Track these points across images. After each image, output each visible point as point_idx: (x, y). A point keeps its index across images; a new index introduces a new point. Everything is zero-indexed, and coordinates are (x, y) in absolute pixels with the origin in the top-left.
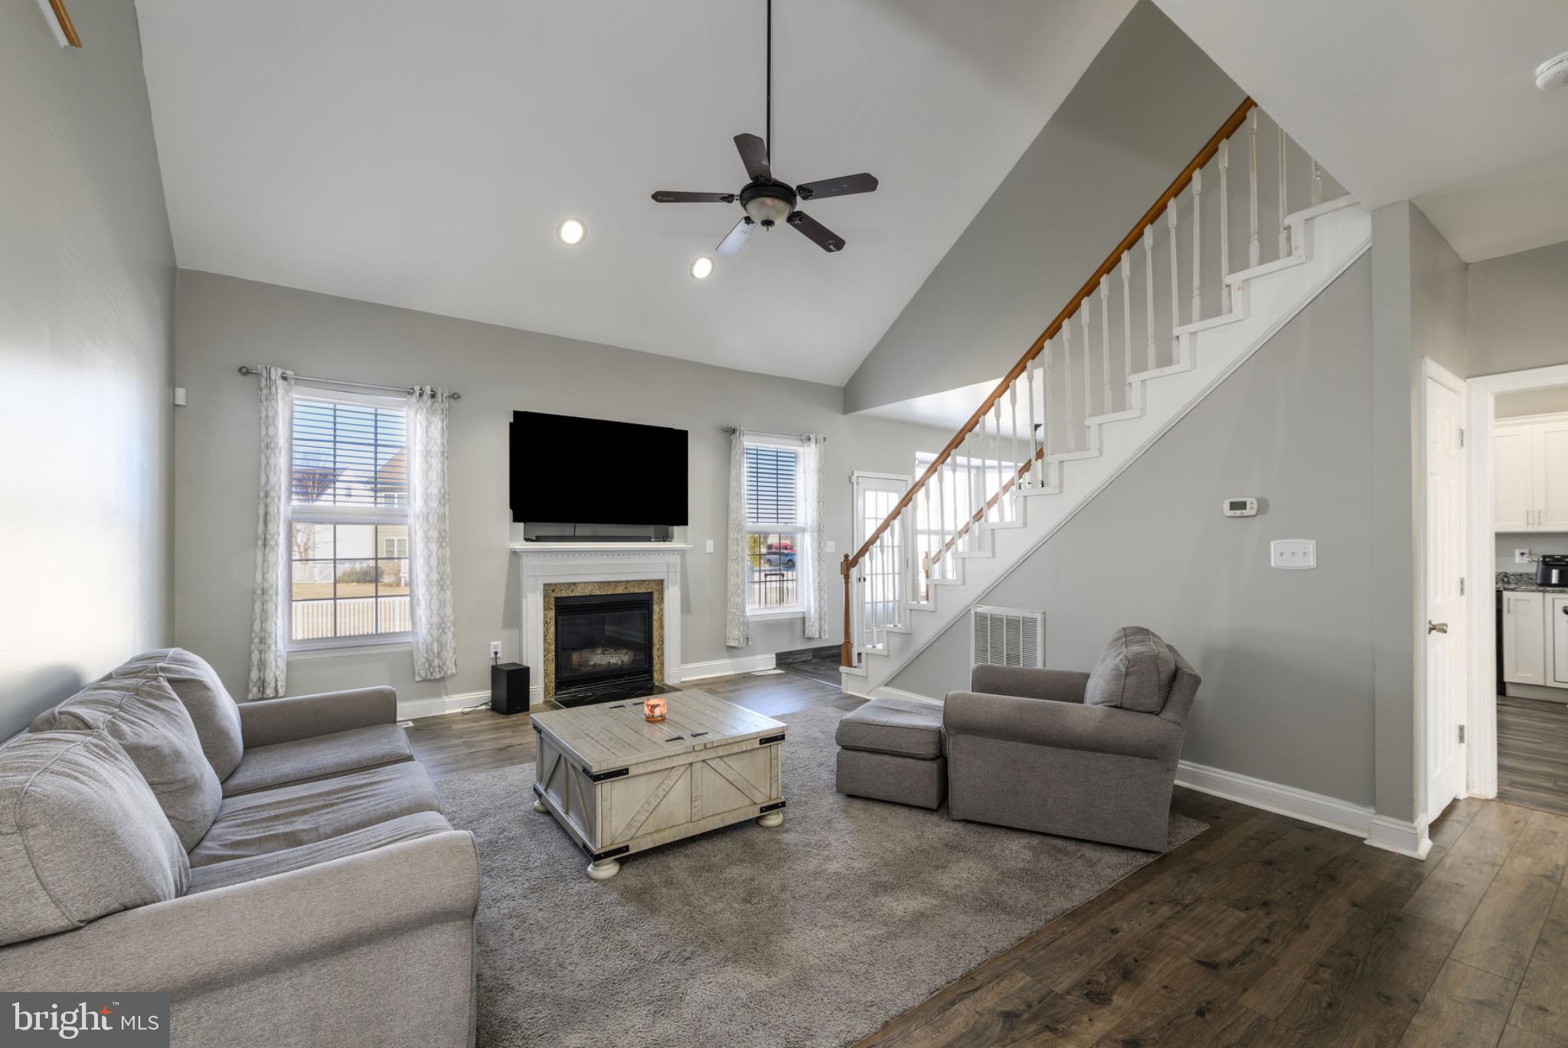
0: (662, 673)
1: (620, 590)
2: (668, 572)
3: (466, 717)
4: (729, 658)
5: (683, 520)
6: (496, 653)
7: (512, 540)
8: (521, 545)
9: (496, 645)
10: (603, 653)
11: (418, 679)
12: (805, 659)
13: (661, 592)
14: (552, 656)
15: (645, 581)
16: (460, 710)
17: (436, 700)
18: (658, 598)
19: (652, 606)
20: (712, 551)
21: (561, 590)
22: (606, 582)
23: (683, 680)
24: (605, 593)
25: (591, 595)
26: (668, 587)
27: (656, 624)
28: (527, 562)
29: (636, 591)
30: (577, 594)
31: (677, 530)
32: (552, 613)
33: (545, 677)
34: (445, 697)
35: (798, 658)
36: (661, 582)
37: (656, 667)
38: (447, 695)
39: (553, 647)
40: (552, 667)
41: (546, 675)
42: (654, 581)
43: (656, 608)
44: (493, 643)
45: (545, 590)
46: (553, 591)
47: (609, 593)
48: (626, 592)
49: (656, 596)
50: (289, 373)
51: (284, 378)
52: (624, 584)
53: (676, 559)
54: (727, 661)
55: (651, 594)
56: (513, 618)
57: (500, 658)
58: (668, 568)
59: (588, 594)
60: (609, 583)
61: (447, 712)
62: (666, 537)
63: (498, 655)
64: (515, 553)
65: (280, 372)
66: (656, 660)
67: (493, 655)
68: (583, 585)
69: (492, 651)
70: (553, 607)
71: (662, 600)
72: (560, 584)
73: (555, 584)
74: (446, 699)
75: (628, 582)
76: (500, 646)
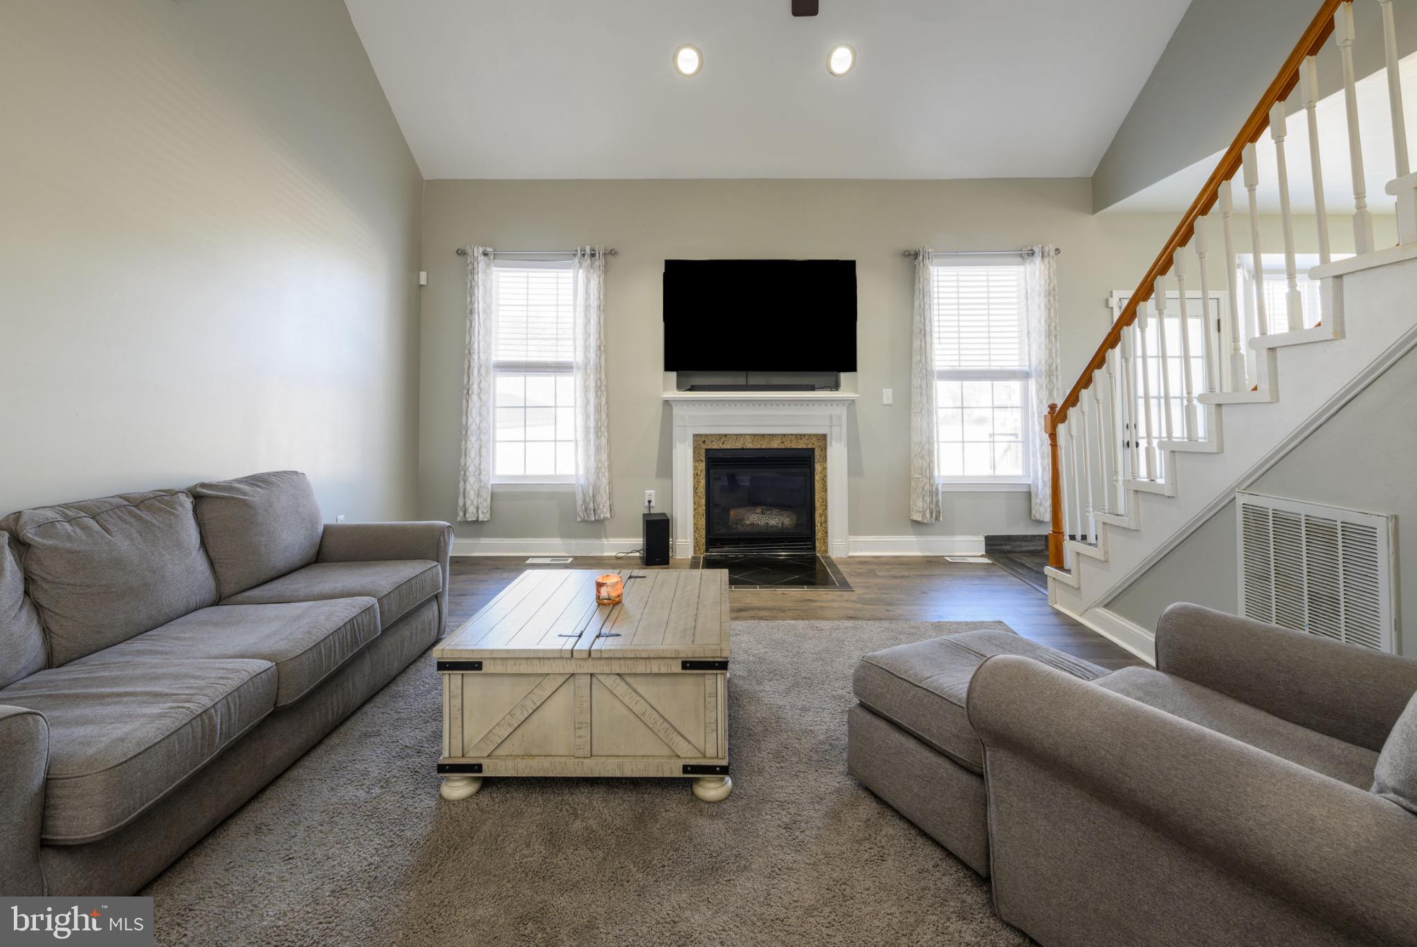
0: (825, 542)
1: (775, 444)
2: (831, 426)
3: (619, 561)
4: (915, 535)
5: (851, 366)
6: (650, 502)
7: (665, 389)
8: (674, 394)
9: (650, 493)
10: (763, 513)
11: (579, 519)
12: (1032, 548)
13: (824, 449)
14: (702, 509)
15: (805, 435)
16: (614, 554)
17: (596, 542)
18: (820, 456)
19: (814, 465)
20: (890, 401)
21: (712, 442)
22: (760, 435)
23: (851, 554)
24: (759, 447)
25: (743, 449)
26: (831, 445)
27: (818, 486)
28: (677, 411)
29: (794, 446)
30: (729, 447)
31: (844, 377)
32: (702, 466)
33: (694, 532)
34: (604, 540)
35: (1021, 546)
36: (823, 438)
37: (819, 535)
38: (606, 537)
39: (703, 501)
40: (703, 522)
41: (696, 529)
42: (816, 435)
43: (818, 467)
44: (647, 491)
45: (694, 441)
46: (704, 442)
47: (763, 447)
48: (782, 446)
49: (817, 453)
50: (488, 249)
51: (486, 254)
52: (780, 437)
53: (842, 411)
54: (912, 538)
55: (813, 450)
56: (665, 469)
57: (653, 507)
58: (831, 421)
59: (739, 447)
60: (763, 436)
61: (606, 554)
62: (836, 386)
63: (651, 504)
64: (667, 403)
65: (481, 250)
66: (818, 527)
67: (647, 504)
68: (734, 437)
69: (647, 499)
70: (704, 459)
71: (825, 458)
72: (711, 435)
73: (706, 435)
74: (605, 541)
75: (784, 435)
76: (654, 495)
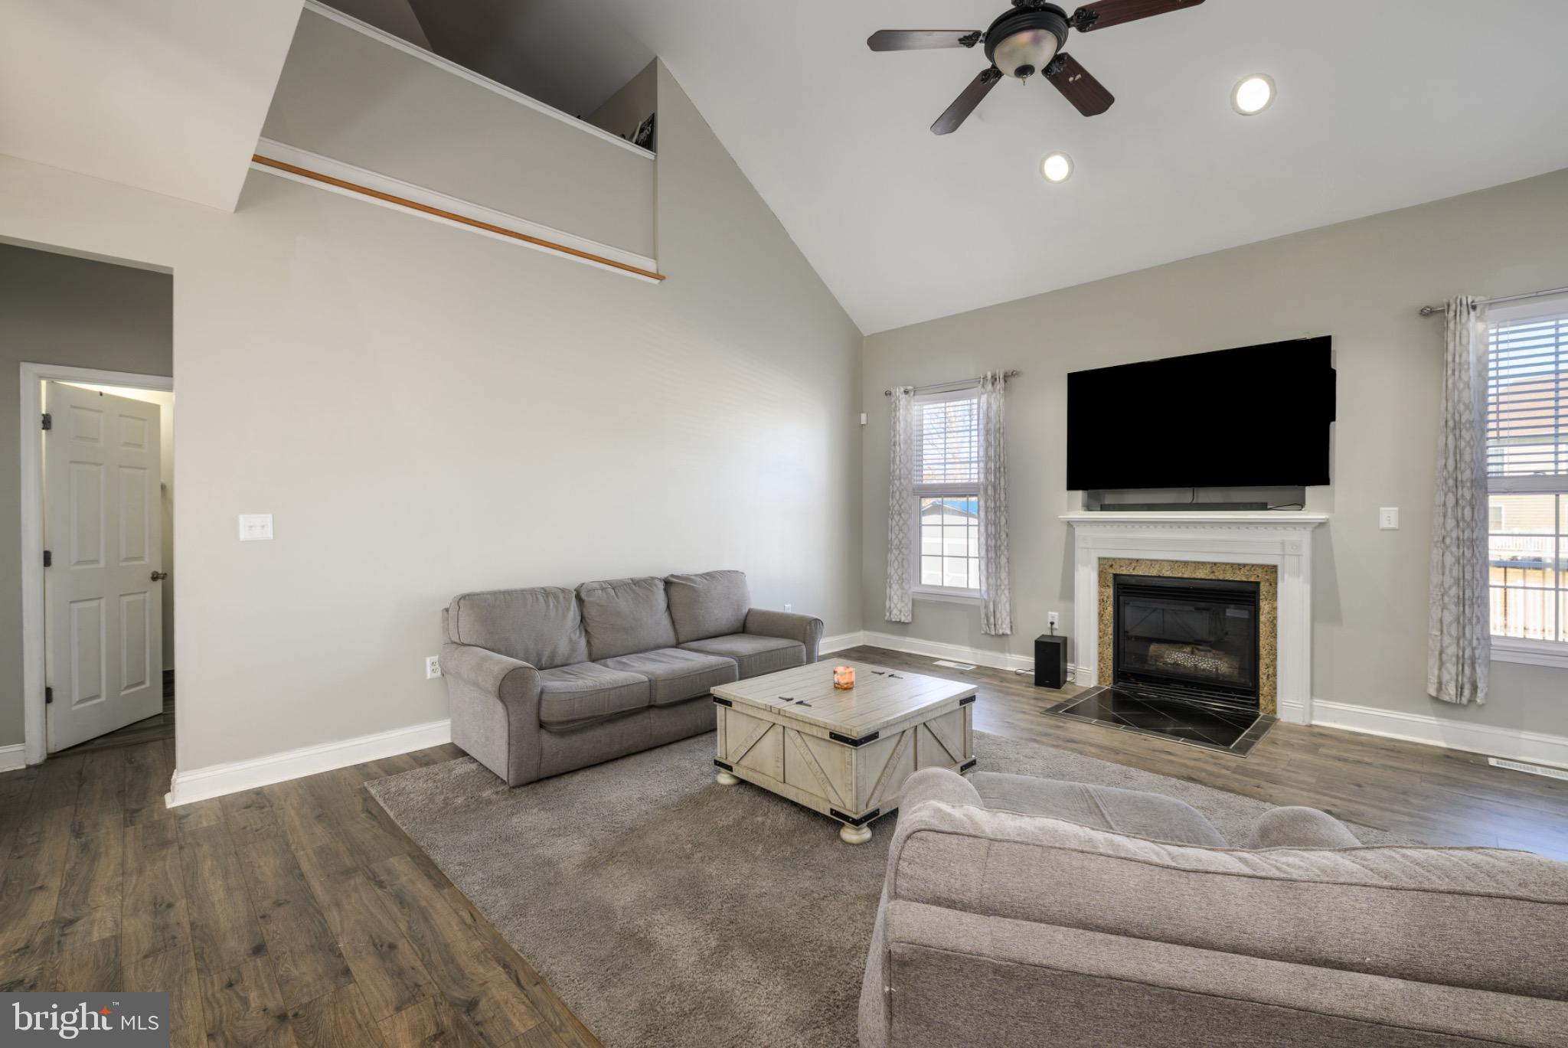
0: (1273, 700)
1: (1201, 574)
2: (1284, 555)
3: (1019, 678)
4: (1437, 715)
5: (1322, 477)
6: (1052, 623)
7: (1070, 508)
8: (1081, 514)
9: (1053, 615)
10: (1192, 653)
11: (983, 632)
13: (1273, 583)
14: (1109, 638)
15: (1245, 565)
16: (1014, 669)
17: (1001, 655)
18: (1268, 592)
19: (1259, 603)
20: (1394, 525)
21: (1121, 566)
22: (1181, 562)
23: (1314, 722)
24: (1180, 575)
25: (1159, 577)
26: (1283, 579)
27: (1264, 629)
28: (1079, 531)
29: (1229, 577)
30: (1141, 573)
31: (1311, 492)
32: (1110, 592)
33: (1099, 661)
34: (1007, 655)
36: (1274, 569)
37: (1264, 690)
38: (1010, 652)
39: (1110, 630)
40: (1109, 652)
41: (1101, 659)
42: (1262, 566)
43: (1264, 606)
44: (1050, 613)
45: (1100, 565)
46: (1111, 566)
47: (1185, 576)
48: (1212, 577)
49: (1264, 588)
50: (910, 388)
51: (906, 392)
52: (1208, 566)
53: (1304, 538)
54: (1432, 721)
55: (1258, 584)
56: (1068, 592)
57: (1056, 629)
58: (1283, 549)
59: (1154, 574)
60: (1186, 563)
61: (1008, 669)
62: (1300, 504)
63: (1055, 626)
64: (1070, 524)
65: (902, 389)
66: (1263, 679)
67: (1050, 625)
68: (1148, 562)
69: (1050, 621)
70: (1111, 585)
71: (1274, 596)
72: (1119, 559)
73: (1114, 559)
74: (1008, 656)
75: (1215, 564)
76: (1057, 617)
